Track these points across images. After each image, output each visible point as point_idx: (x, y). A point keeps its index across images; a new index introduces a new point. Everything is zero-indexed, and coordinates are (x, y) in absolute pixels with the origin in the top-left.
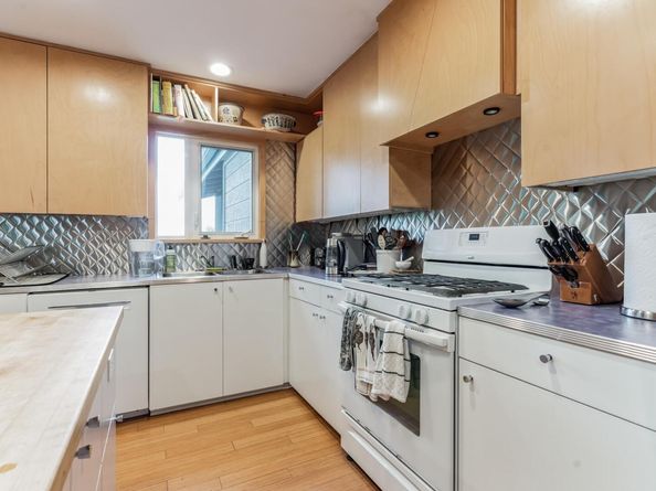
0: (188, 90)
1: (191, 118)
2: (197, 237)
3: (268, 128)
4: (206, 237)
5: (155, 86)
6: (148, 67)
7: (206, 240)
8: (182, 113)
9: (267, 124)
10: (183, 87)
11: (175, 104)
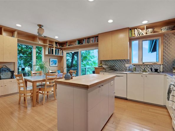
0: (138, 29)
1: (138, 36)
2: (141, 63)
3: (163, 31)
4: (143, 63)
5: (130, 31)
6: (128, 28)
7: (143, 64)
8: (136, 35)
9: (162, 30)
10: (137, 29)
11: (134, 34)
